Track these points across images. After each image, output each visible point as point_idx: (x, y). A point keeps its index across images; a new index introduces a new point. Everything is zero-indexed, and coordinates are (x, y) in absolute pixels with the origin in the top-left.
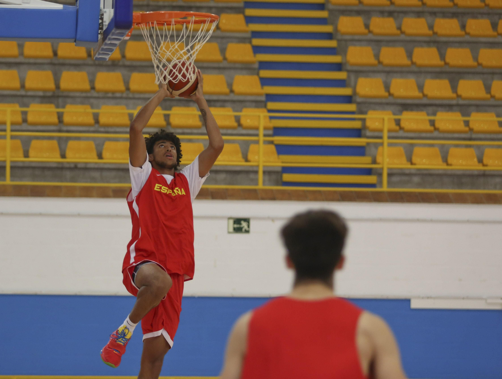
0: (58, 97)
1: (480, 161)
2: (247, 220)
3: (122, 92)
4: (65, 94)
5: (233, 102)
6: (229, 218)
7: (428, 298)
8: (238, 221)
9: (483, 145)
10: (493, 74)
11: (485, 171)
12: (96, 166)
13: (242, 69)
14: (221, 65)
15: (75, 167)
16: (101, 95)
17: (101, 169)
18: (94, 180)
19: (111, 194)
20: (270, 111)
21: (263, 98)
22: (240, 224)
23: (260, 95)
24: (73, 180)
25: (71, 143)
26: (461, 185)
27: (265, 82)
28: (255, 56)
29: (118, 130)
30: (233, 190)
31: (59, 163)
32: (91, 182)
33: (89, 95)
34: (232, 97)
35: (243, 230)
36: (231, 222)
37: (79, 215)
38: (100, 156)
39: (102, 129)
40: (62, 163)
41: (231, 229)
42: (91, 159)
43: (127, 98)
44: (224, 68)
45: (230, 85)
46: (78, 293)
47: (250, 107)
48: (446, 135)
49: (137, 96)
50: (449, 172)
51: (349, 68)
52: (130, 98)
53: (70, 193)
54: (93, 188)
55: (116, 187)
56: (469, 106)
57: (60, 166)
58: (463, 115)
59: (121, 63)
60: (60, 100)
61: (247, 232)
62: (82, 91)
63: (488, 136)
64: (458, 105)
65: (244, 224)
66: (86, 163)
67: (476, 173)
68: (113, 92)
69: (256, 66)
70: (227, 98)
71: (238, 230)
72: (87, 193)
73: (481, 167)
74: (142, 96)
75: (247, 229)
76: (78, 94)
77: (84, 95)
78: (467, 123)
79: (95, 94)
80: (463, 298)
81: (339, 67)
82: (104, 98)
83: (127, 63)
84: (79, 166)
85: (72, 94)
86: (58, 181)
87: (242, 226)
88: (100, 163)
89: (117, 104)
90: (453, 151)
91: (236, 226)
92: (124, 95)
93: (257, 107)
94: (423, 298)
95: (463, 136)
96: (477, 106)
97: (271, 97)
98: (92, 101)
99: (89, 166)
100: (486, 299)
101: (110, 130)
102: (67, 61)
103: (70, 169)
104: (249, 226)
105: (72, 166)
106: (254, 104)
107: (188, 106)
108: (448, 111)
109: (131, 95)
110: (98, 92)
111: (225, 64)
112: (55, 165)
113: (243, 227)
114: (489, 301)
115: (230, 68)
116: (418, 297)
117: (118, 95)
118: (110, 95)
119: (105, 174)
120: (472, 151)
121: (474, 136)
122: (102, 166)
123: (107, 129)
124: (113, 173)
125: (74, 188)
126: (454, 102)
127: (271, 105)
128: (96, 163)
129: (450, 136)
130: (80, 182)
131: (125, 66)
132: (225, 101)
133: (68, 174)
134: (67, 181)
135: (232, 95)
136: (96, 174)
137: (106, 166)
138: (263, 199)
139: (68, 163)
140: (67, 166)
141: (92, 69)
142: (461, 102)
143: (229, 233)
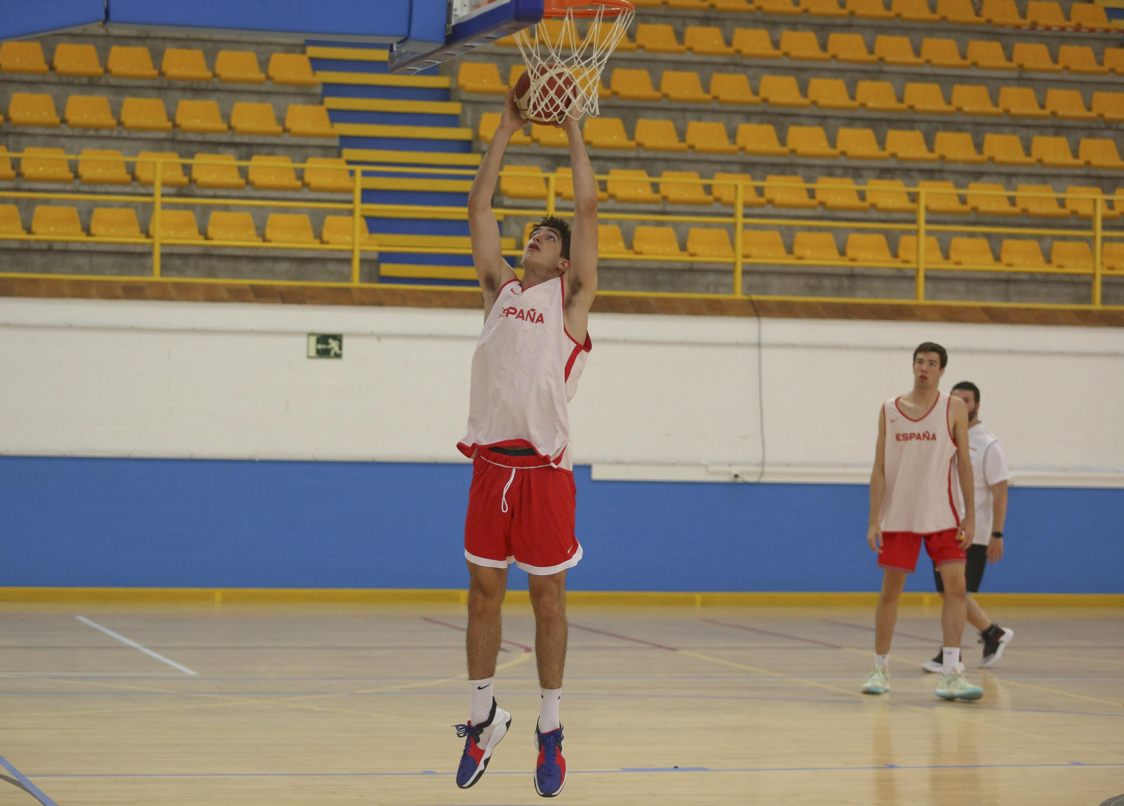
0: (8, 134)
1: (683, 247)
2: (338, 338)
3: (111, 128)
4: (20, 129)
5: (287, 147)
6: (310, 334)
7: (619, 463)
8: (323, 339)
9: (682, 223)
10: (685, 110)
11: (692, 263)
12: (83, 248)
13: (295, 94)
14: (263, 88)
15: (49, 250)
16: (77, 132)
17: (91, 253)
18: (78, 269)
19: (120, 293)
20: (349, 162)
21: (336, 143)
22: (328, 344)
23: (332, 136)
24: (45, 269)
25: (40, 210)
26: (655, 286)
27: (336, 116)
28: (314, 75)
29: (111, 189)
30: (313, 288)
31: (22, 241)
32: (74, 273)
33: (58, 132)
34: (287, 139)
35: (332, 353)
36: (313, 340)
37: (70, 327)
38: (87, 230)
39: (86, 188)
40: (28, 241)
41: (313, 353)
42: (73, 235)
43: (118, 138)
44: (268, 93)
45: (281, 120)
46: (68, 454)
47: (314, 156)
48: (627, 206)
49: (135, 135)
50: (638, 265)
51: (464, 96)
52: (124, 139)
53: (54, 291)
54: (89, 282)
55: (128, 282)
56: (655, 160)
57: (25, 246)
58: (650, 174)
59: (103, 82)
60: (11, 139)
61: (338, 356)
62: (47, 126)
63: (690, 209)
64: (637, 159)
65: (333, 344)
66: (67, 242)
67: (679, 266)
68: (97, 128)
69: (319, 90)
70: (278, 141)
71: (324, 353)
72: (81, 291)
73: (684, 257)
74: (143, 135)
75: (338, 352)
76: (39, 130)
77: (50, 131)
78: (655, 187)
79: (68, 131)
80: (673, 464)
81: (445, 95)
82: (80, 137)
83: (114, 82)
84: (56, 247)
85: (30, 130)
86: (21, 271)
87: (330, 347)
88: (90, 242)
89: (103, 148)
90: (640, 231)
91: (320, 346)
92: (115, 133)
93: (325, 156)
94: (611, 463)
95: (652, 207)
96: (666, 160)
97: (348, 141)
98: (62, 141)
99: (71, 247)
100: (706, 466)
101: (98, 189)
102: (16, 77)
103: (40, 251)
104: (340, 348)
105: (44, 246)
106: (320, 152)
107: (217, 153)
108: (623, 168)
109: (125, 134)
110: (73, 127)
111: (268, 86)
112: (16, 245)
113: (332, 348)
114: (711, 468)
115: (277, 93)
116: (604, 462)
117: (104, 133)
118: (92, 133)
119: (97, 260)
120: (669, 231)
121: (669, 208)
122: (92, 248)
123: (93, 188)
124: (110, 260)
125: (59, 283)
126: (632, 154)
127: (349, 153)
128: (83, 243)
129: (633, 207)
130: (58, 273)
131: (109, 86)
132: (275, 146)
133: (38, 260)
134: (34, 271)
135: (286, 135)
136: (82, 261)
137: (98, 248)
138: (363, 303)
139: (38, 241)
140: (37, 246)
141: (57, 90)
142: (643, 154)
143: (309, 357)
